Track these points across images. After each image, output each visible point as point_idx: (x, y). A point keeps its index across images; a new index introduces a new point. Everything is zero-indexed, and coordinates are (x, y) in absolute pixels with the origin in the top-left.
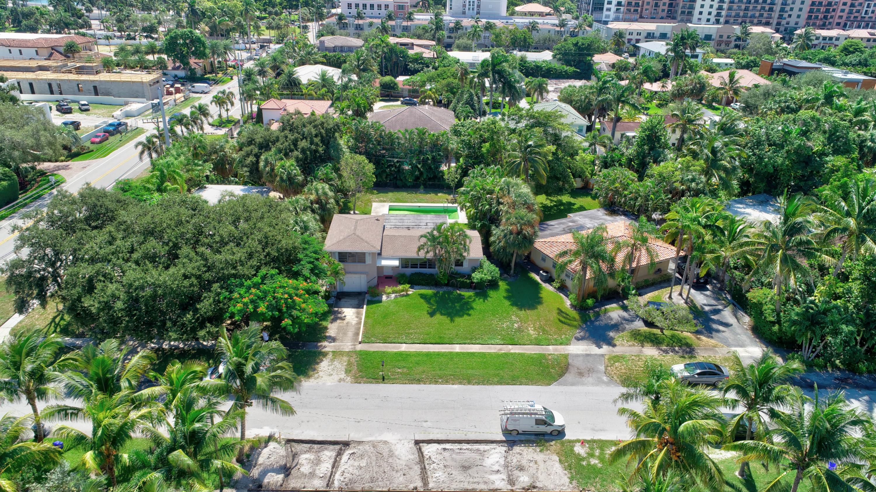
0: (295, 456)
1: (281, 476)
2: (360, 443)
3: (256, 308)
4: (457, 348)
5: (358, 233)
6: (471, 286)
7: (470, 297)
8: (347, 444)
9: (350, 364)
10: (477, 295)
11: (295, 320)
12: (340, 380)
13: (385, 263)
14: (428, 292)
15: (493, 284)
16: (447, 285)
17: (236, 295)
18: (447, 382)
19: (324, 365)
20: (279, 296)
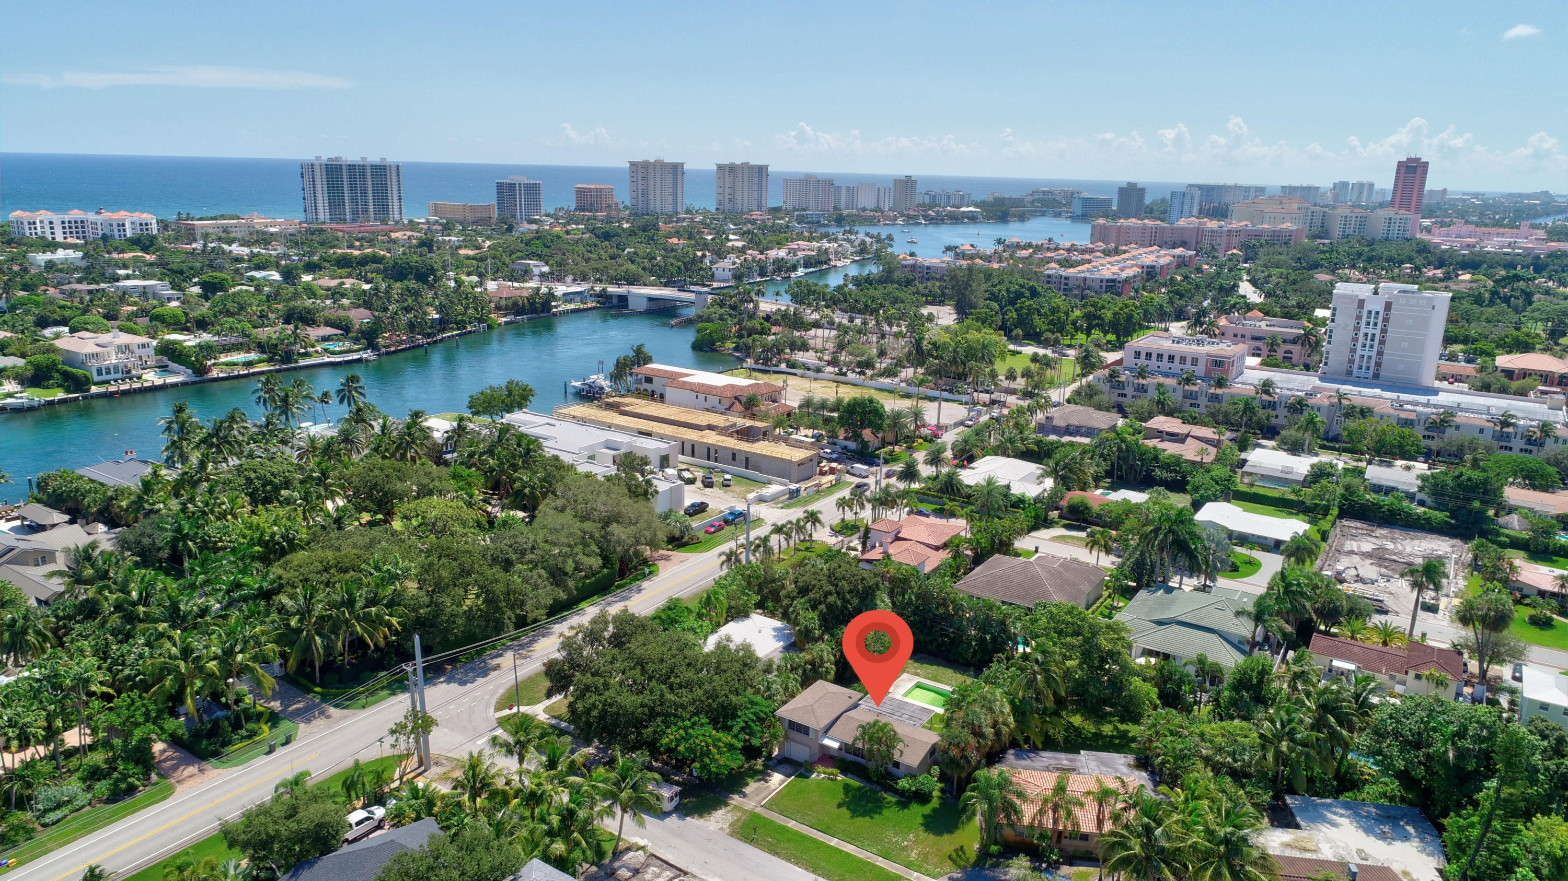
0: (648, 866)
1: (630, 874)
2: (695, 876)
3: (677, 746)
4: (834, 842)
5: (815, 707)
6: (896, 792)
7: (890, 802)
8: (686, 873)
9: (738, 820)
10: (898, 803)
11: (704, 767)
12: (722, 829)
13: (827, 742)
14: (855, 783)
15: (922, 797)
16: (877, 783)
17: (669, 731)
18: (797, 864)
19: (720, 814)
20: (697, 742)
